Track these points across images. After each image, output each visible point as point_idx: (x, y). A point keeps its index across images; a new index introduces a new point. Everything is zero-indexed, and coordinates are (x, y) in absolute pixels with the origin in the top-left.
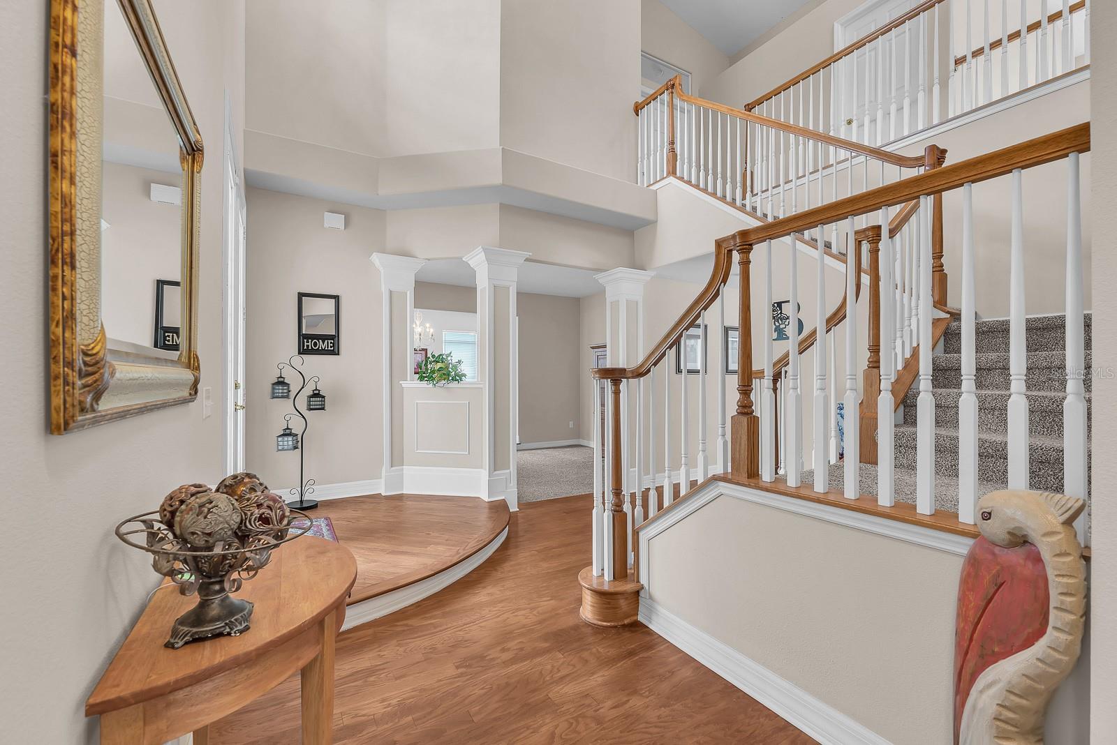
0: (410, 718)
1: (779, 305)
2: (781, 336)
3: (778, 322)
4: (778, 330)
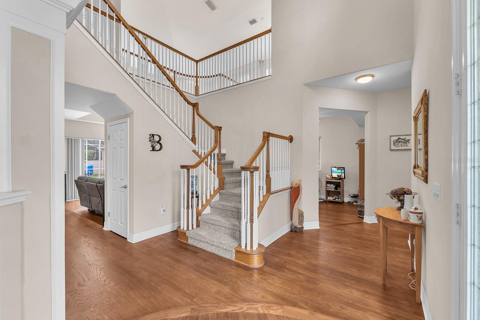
0: (346, 283)
1: (153, 135)
2: (153, 149)
3: (152, 143)
4: (152, 146)
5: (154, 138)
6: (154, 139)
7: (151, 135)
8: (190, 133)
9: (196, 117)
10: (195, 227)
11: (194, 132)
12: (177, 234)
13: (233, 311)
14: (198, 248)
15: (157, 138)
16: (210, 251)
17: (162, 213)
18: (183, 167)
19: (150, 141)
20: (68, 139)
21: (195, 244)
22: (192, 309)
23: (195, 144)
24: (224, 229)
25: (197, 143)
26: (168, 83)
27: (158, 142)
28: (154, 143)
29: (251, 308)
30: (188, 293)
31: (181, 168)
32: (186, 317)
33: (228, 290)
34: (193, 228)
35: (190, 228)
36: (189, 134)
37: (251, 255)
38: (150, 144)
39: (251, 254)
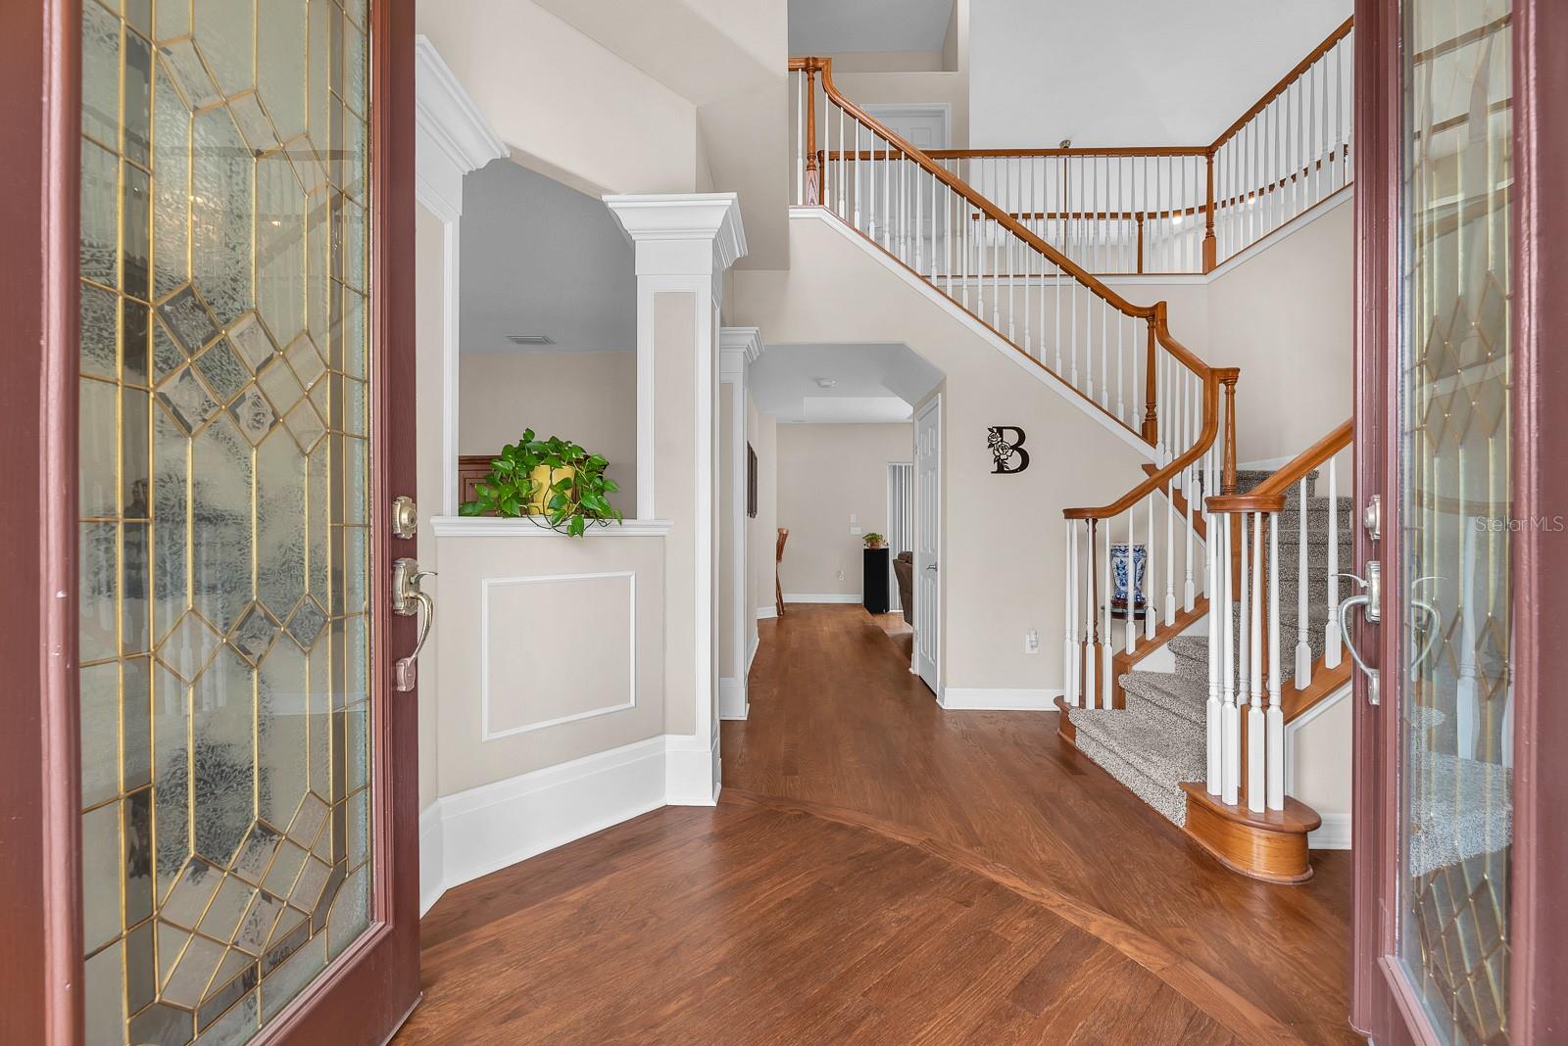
1: (1000, 430)
2: (1001, 469)
3: (998, 450)
4: (998, 461)
5: (1001, 436)
6: (1002, 441)
7: (995, 430)
8: (1135, 410)
9: (1159, 349)
10: (1108, 703)
11: (1151, 404)
12: (1062, 719)
13: (1015, 888)
14: (1095, 764)
15: (1011, 438)
16: (1122, 780)
17: (1028, 649)
18: (1070, 514)
19: (991, 446)
20: (894, 467)
21: (1090, 752)
22: (930, 840)
23: (1153, 443)
24: (1187, 724)
25: (1160, 439)
26: (1047, 266)
27: (1015, 448)
28: (1001, 451)
29: (1070, 910)
30: (974, 833)
31: (1066, 518)
32: (906, 845)
33: (1082, 874)
34: (1099, 705)
35: (1091, 704)
36: (1129, 414)
37: (1231, 823)
38: (989, 456)
39: (1232, 820)
